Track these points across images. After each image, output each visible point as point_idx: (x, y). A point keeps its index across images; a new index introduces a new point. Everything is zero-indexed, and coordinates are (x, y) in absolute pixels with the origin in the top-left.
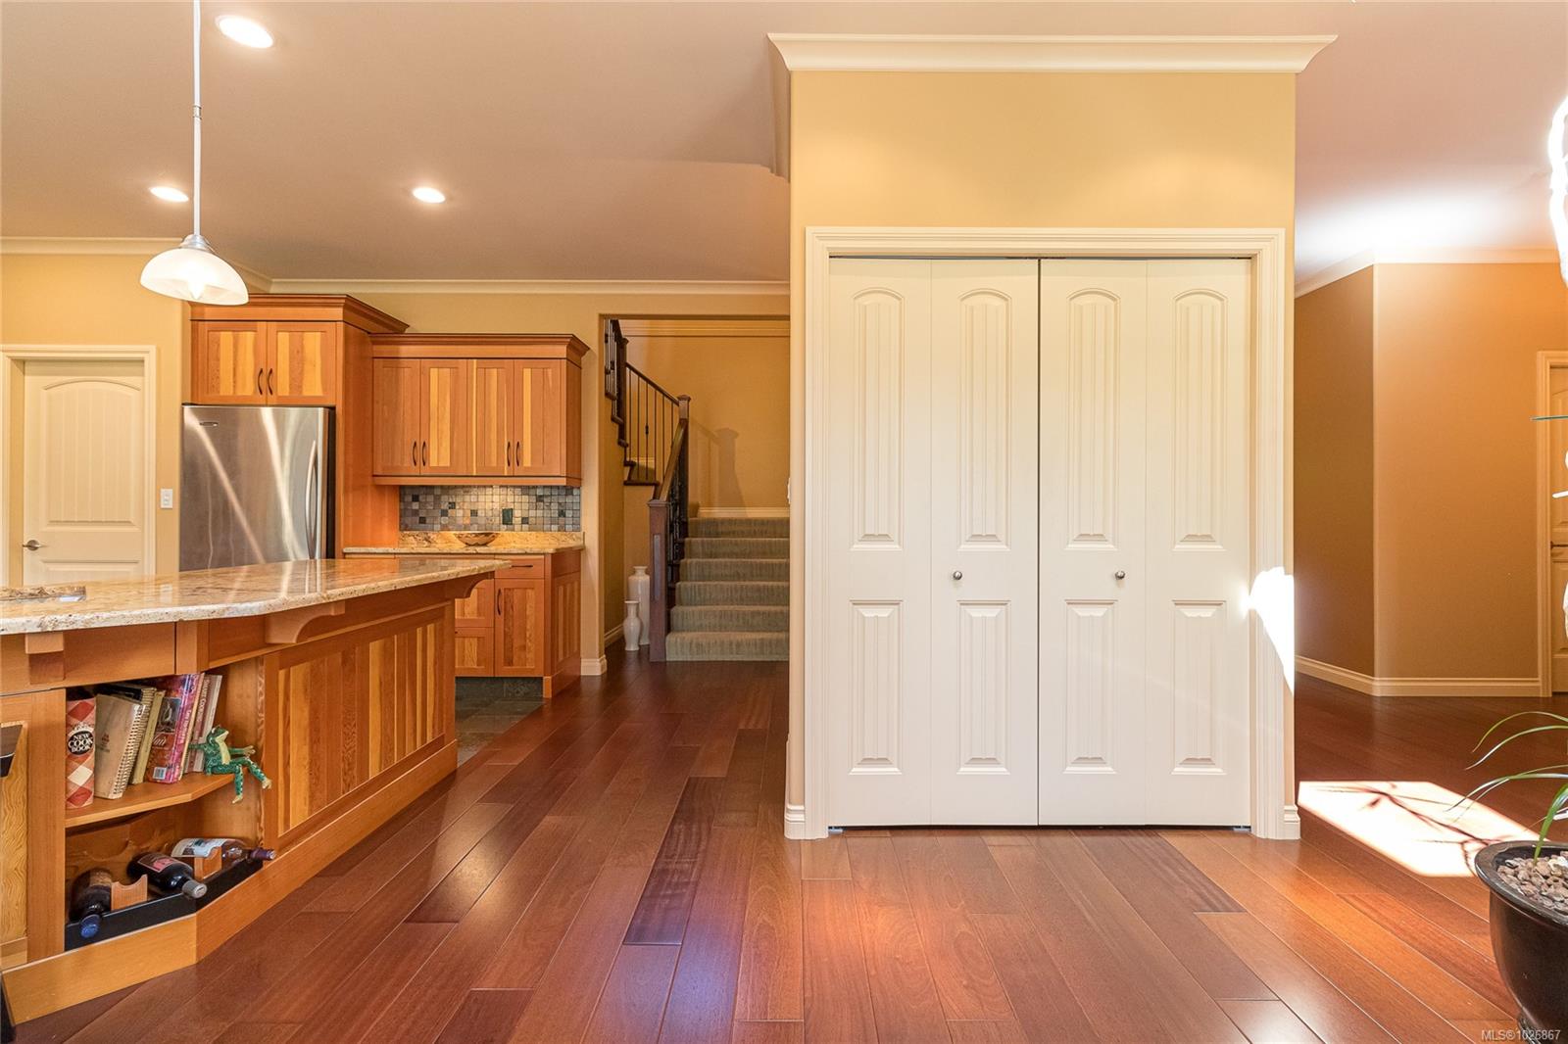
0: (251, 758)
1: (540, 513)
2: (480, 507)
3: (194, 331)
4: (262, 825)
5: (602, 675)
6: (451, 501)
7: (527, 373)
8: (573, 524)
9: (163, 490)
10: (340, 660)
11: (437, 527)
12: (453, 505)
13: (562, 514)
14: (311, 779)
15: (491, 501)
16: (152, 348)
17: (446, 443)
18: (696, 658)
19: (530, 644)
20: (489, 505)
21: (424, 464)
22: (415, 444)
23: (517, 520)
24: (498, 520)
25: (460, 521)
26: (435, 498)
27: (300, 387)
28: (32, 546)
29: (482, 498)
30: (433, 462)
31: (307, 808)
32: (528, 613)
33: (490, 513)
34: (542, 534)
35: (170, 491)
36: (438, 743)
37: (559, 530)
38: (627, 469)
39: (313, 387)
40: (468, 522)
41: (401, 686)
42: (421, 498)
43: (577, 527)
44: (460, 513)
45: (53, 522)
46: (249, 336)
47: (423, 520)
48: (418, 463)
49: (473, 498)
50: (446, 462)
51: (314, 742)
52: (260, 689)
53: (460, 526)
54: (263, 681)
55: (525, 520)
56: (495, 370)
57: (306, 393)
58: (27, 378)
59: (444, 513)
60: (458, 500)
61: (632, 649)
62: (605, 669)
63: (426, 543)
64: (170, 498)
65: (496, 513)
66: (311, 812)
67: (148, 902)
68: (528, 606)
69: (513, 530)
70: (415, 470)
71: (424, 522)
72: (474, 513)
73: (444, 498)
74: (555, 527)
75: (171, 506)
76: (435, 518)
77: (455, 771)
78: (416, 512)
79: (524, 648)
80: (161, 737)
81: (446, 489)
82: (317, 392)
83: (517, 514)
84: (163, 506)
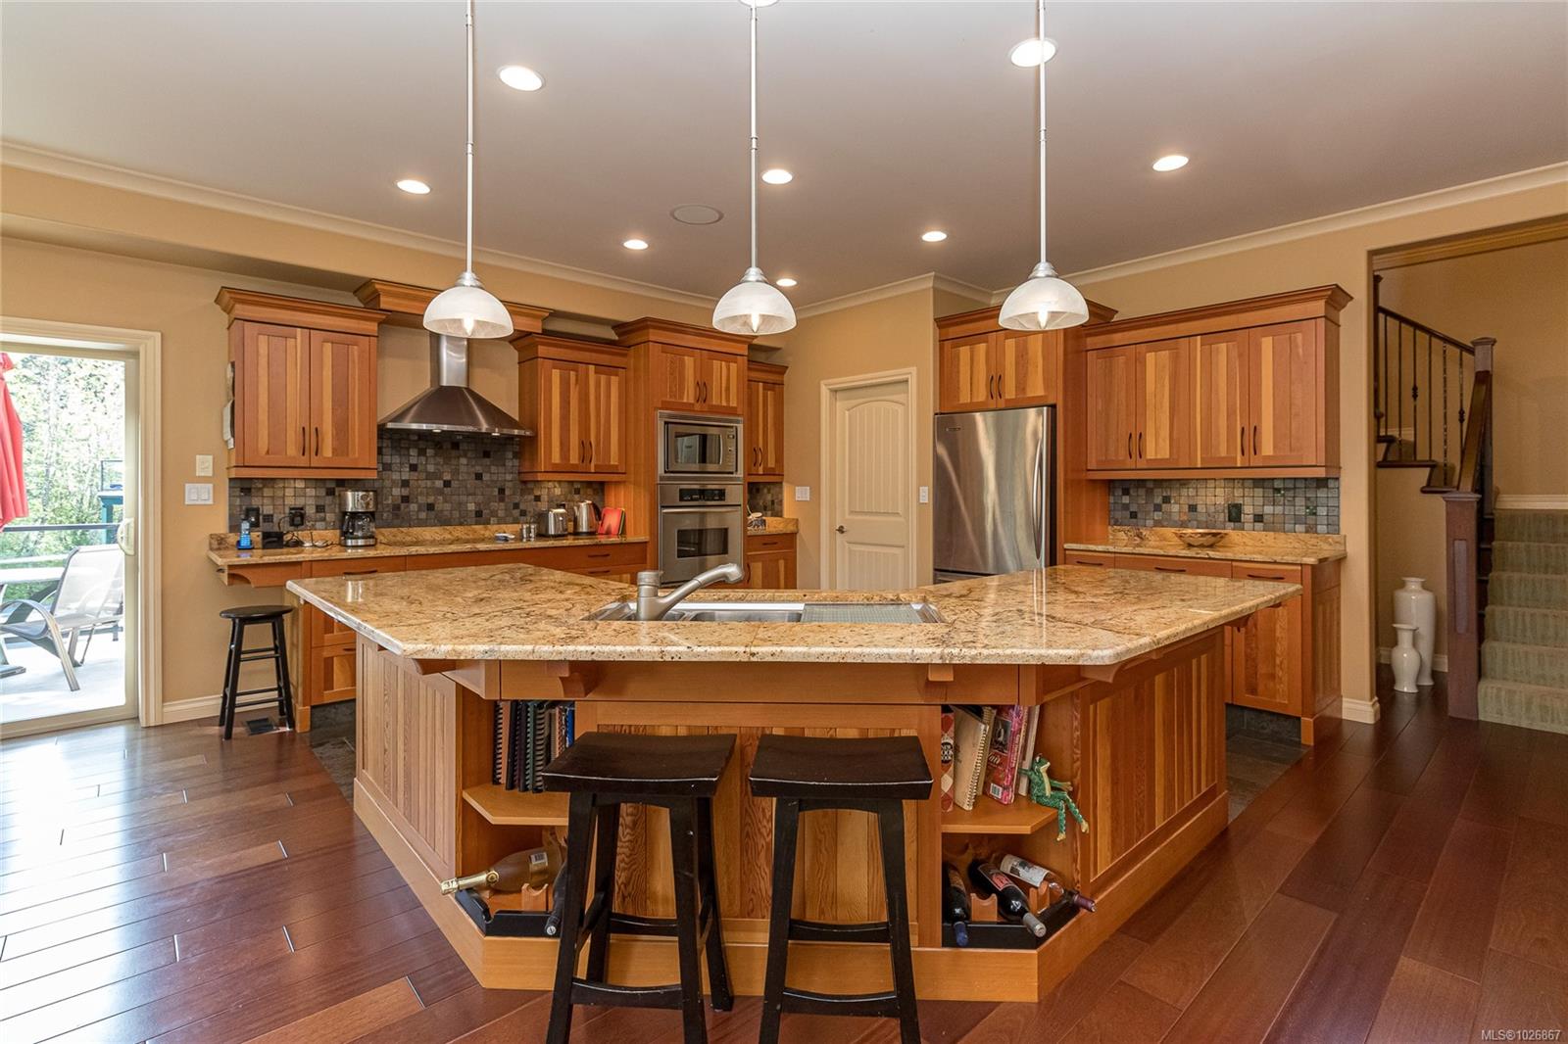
0: (1070, 793)
1: (1279, 509)
2: (1199, 502)
3: (941, 348)
4: (1078, 867)
5: (1375, 724)
6: (1164, 494)
7: (1267, 341)
8: (1328, 525)
9: (921, 488)
10: (1132, 696)
11: (1150, 523)
12: (1167, 500)
13: (1311, 511)
14: (1112, 822)
15: (1214, 498)
16: (914, 370)
17: (1165, 432)
18: (1538, 726)
19: (1280, 674)
20: (1210, 500)
21: (1140, 457)
22: (1131, 435)
23: (1247, 518)
24: (1222, 517)
25: (1176, 517)
26: (1147, 491)
27: (1024, 389)
28: (841, 530)
29: (1202, 492)
30: (1150, 454)
31: (1109, 854)
32: (1278, 634)
33: (1212, 509)
34: (1282, 536)
35: (927, 488)
36: (1211, 793)
37: (1307, 532)
38: (1382, 447)
39: (1037, 388)
40: (1185, 518)
41: (1180, 726)
42: (1131, 491)
43: (1334, 526)
44: (1175, 508)
45: (852, 512)
46: (982, 347)
47: (1134, 515)
48: (1133, 456)
49: (1192, 492)
50: (1165, 454)
51: (1115, 784)
52: (1076, 724)
53: (1176, 522)
54: (1079, 716)
55: (1258, 518)
56: (1225, 344)
57: (1030, 394)
58: (838, 404)
59: (1158, 508)
60: (1174, 494)
61: (1405, 690)
62: (1379, 716)
63: (1138, 540)
64: (926, 495)
65: (1220, 508)
66: (1113, 859)
67: (998, 923)
68: (1278, 626)
69: (1243, 529)
70: (1130, 463)
71: (1136, 517)
72: (1193, 508)
73: (1157, 491)
74: (1300, 528)
75: (927, 501)
76: (1147, 513)
77: (1227, 828)
78: (1126, 507)
79: (1272, 676)
80: (995, 755)
81: (1159, 483)
82: (1040, 392)
83: (1248, 510)
84: (921, 501)
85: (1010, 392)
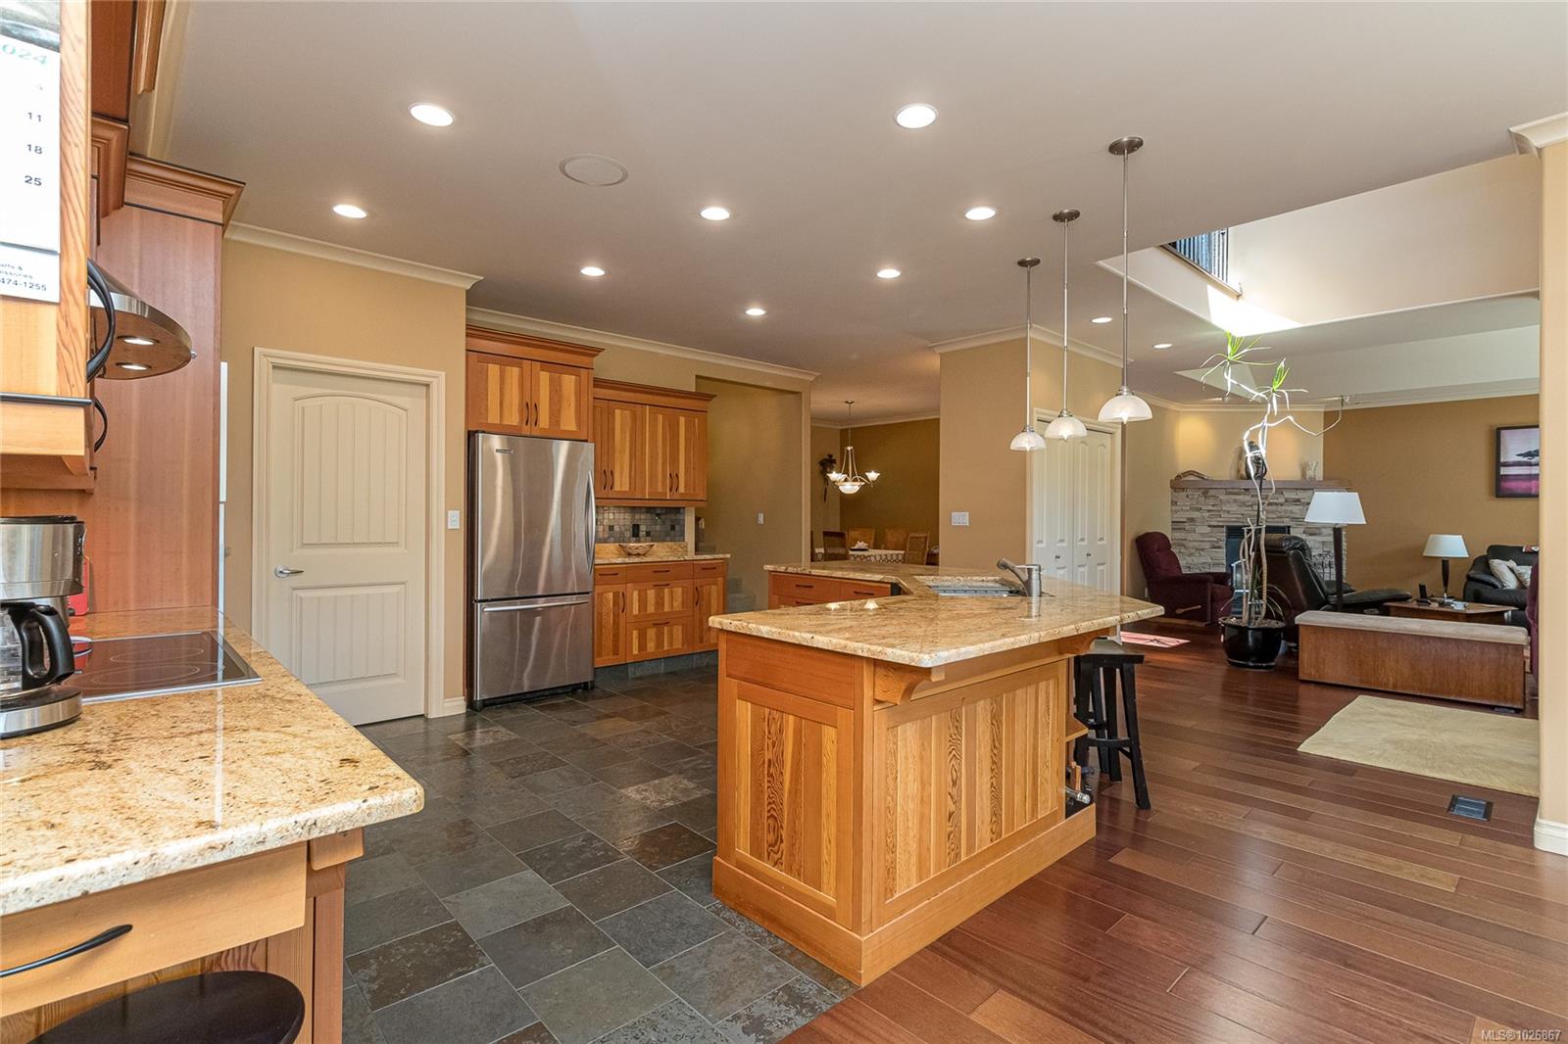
1: (657, 527)
2: (616, 523)
3: (469, 359)
7: (682, 420)
8: (680, 536)
9: (450, 512)
13: (673, 528)
16: (440, 375)
17: (626, 471)
21: (611, 489)
22: (605, 471)
23: (642, 533)
25: (601, 535)
27: (558, 422)
29: (617, 516)
30: (617, 488)
32: (712, 603)
34: (660, 544)
35: (458, 512)
37: (671, 541)
39: (569, 423)
43: (682, 538)
45: (307, 545)
46: (514, 370)
48: (607, 488)
50: (626, 488)
55: (648, 534)
57: (563, 427)
64: (457, 518)
65: (629, 528)
70: (604, 493)
72: (611, 528)
74: (668, 538)
75: (458, 527)
82: (573, 427)
83: (643, 528)
84: (449, 527)
85: (544, 421)
